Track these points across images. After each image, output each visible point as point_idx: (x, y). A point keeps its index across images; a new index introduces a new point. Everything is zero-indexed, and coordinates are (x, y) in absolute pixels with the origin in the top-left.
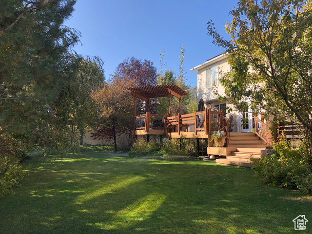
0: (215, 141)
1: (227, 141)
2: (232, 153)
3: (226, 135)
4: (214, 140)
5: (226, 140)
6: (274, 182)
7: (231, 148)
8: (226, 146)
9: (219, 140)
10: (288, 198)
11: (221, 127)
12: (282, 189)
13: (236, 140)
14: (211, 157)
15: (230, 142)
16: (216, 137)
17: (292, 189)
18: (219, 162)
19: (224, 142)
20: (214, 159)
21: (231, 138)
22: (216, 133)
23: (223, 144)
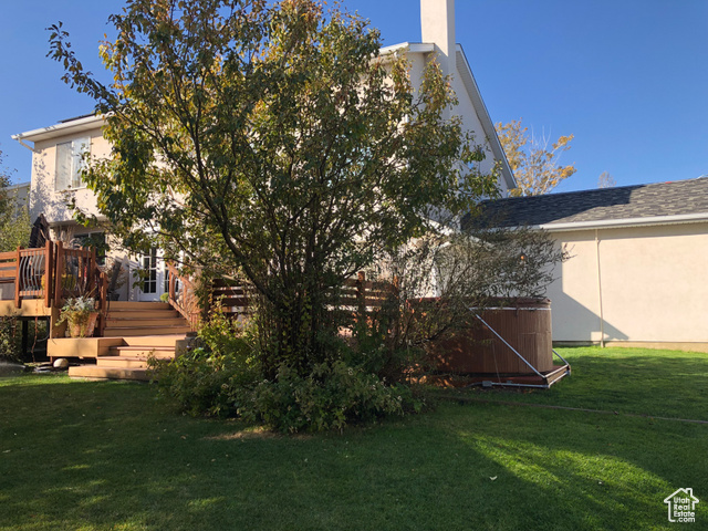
0: (70, 324)
1: (102, 322)
2: (111, 351)
3: (100, 308)
4: (66, 320)
5: (99, 319)
6: (195, 408)
7: (109, 339)
8: (97, 333)
9: (81, 320)
10: (218, 438)
11: (88, 289)
12: (210, 421)
13: (123, 320)
14: (57, 363)
15: (109, 324)
16: (73, 314)
17: (228, 417)
18: (77, 374)
19: (93, 324)
20: (64, 369)
21: (112, 315)
22: (74, 303)
23: (91, 330)
